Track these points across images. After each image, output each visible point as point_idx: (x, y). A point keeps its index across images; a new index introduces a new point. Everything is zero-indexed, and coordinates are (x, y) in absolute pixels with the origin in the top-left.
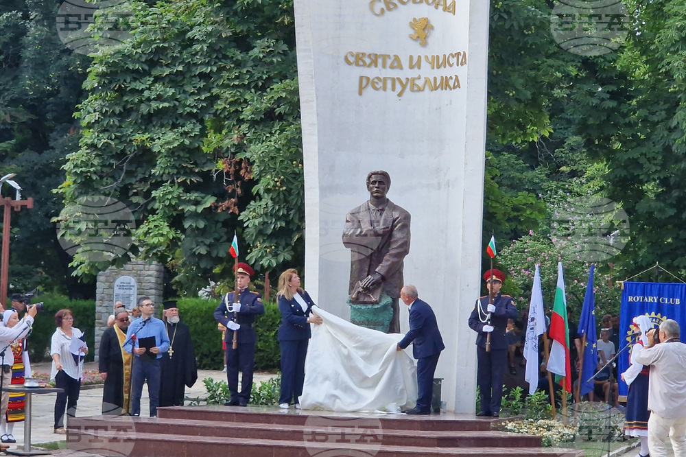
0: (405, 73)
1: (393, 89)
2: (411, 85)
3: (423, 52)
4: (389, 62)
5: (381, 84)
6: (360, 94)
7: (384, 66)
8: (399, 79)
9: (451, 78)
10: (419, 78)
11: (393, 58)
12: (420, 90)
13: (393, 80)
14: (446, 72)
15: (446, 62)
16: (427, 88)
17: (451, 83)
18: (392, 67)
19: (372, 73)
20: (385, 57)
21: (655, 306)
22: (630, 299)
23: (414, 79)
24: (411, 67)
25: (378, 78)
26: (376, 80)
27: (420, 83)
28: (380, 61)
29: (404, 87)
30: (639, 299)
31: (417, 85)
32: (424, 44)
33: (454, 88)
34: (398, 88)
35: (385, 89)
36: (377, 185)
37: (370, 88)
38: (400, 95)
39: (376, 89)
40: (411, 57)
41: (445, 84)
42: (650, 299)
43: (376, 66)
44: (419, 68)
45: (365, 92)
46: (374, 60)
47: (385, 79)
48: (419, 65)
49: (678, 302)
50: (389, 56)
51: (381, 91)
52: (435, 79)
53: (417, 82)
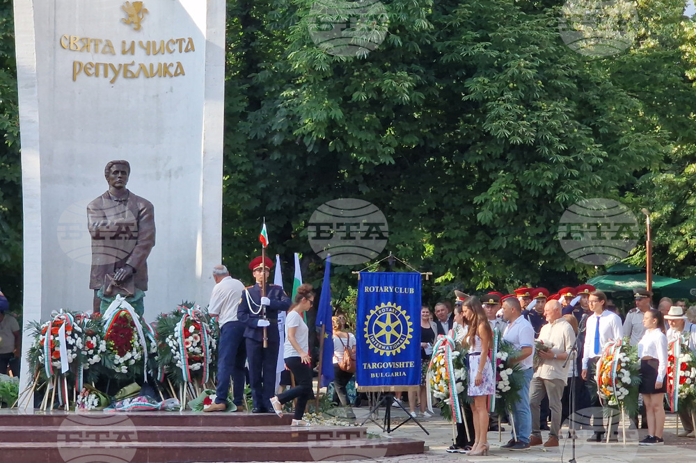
0: (119, 59)
1: (106, 76)
2: (126, 71)
3: (137, 37)
4: (101, 47)
5: (92, 71)
6: (74, 79)
7: (96, 51)
8: (111, 65)
9: (171, 65)
10: (133, 64)
11: (104, 43)
12: (134, 76)
13: (105, 66)
14: (165, 59)
15: (165, 48)
16: (142, 76)
17: (172, 70)
18: (104, 52)
19: (86, 58)
20: (97, 42)
21: (391, 296)
22: (367, 289)
23: (126, 65)
24: (124, 52)
25: (90, 63)
26: (89, 66)
27: (134, 69)
28: (92, 45)
29: (116, 73)
30: (374, 289)
31: (131, 72)
32: (138, 29)
33: (176, 75)
34: (111, 75)
35: (97, 75)
36: (120, 175)
37: (82, 74)
38: (112, 82)
39: (88, 75)
40: (124, 42)
41: (164, 71)
42: (386, 289)
43: (88, 51)
44: (133, 53)
45: (78, 77)
46: (86, 44)
47: (98, 64)
48: (132, 50)
49: (412, 291)
50: (101, 41)
51: (93, 77)
52: (152, 66)
53: (131, 68)
